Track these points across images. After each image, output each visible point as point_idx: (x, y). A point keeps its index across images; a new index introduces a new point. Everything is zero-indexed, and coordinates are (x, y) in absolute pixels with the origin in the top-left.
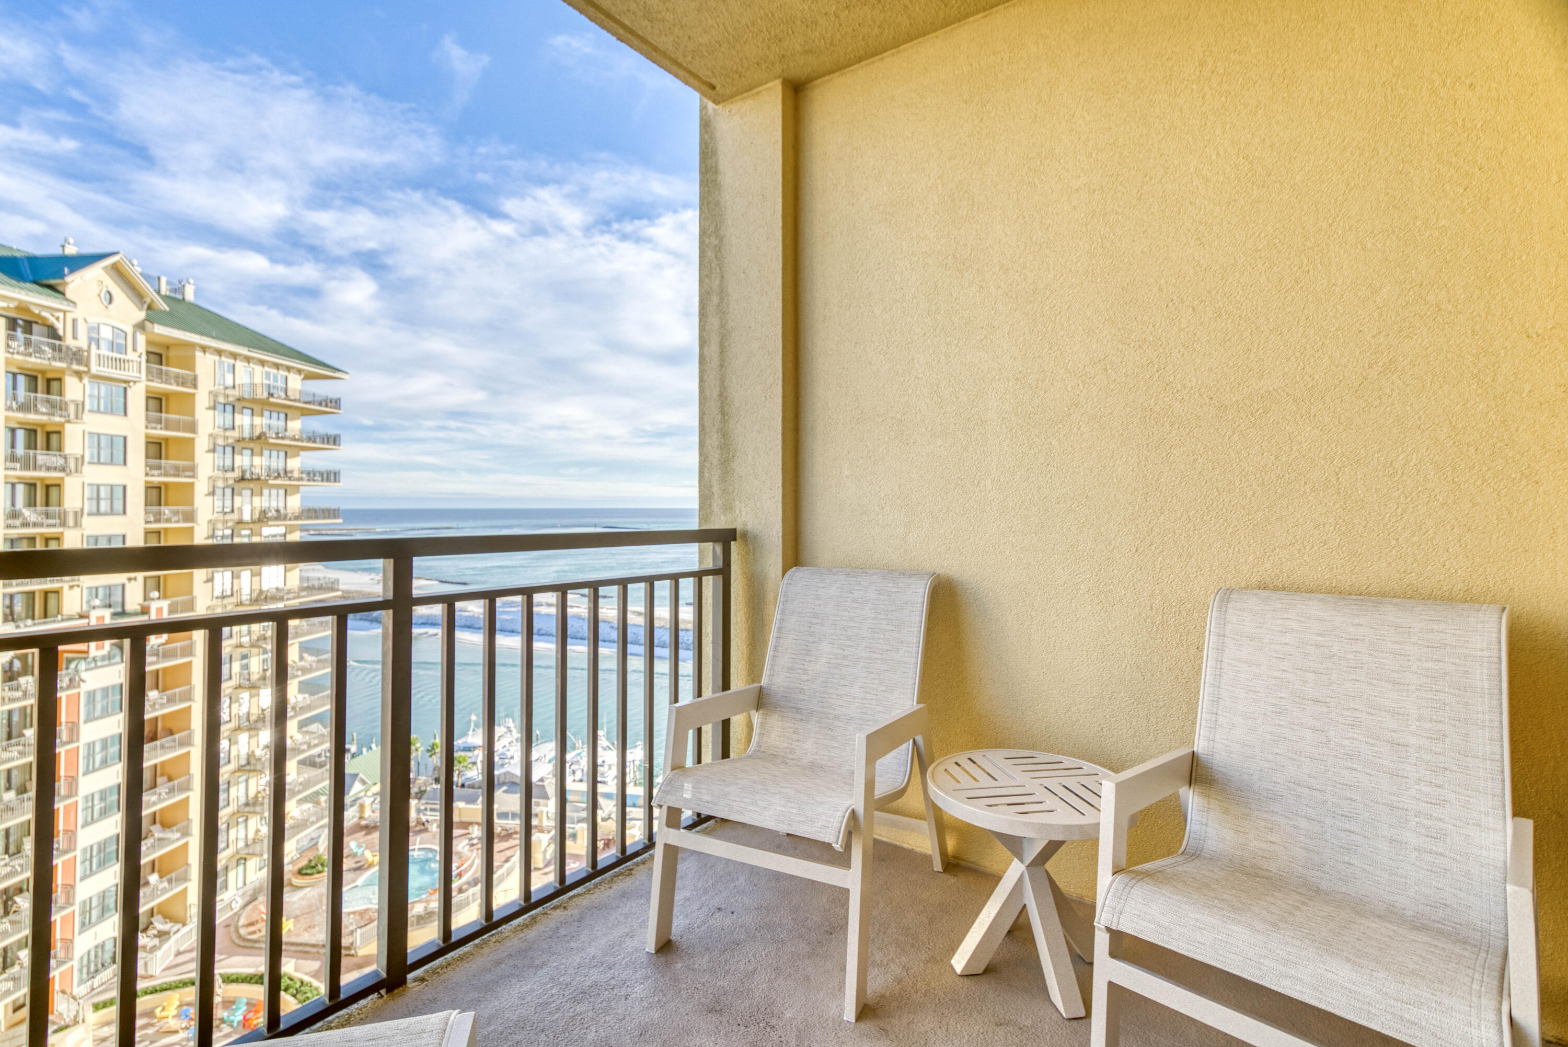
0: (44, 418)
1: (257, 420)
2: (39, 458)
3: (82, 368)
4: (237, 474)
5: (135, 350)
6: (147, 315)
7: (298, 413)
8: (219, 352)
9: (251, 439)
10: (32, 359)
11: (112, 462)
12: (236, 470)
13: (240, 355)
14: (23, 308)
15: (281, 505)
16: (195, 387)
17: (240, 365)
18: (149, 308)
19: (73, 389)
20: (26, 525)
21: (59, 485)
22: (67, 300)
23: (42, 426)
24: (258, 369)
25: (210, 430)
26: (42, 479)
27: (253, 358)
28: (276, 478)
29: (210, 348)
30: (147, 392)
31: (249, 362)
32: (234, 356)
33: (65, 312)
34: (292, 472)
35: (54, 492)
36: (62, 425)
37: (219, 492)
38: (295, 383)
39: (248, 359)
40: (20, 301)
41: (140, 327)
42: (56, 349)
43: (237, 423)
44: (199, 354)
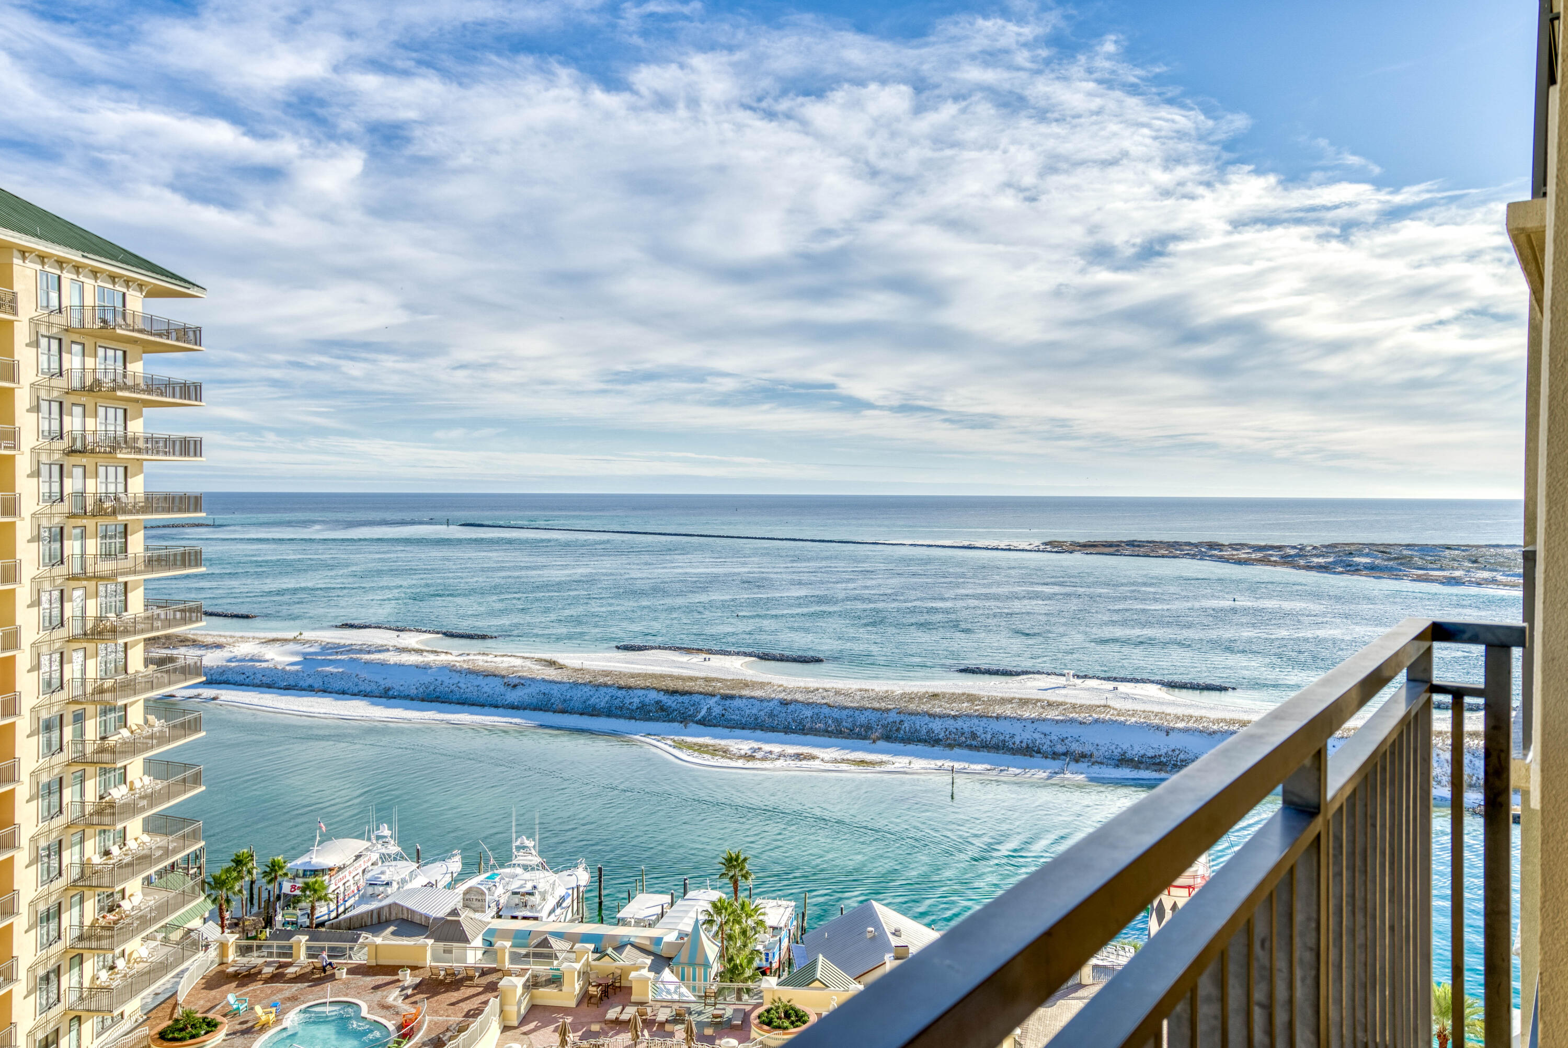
1: (90, 362)
4: (65, 444)
7: (140, 349)
8: (42, 258)
12: (65, 438)
13: (68, 261)
15: (121, 488)
16: (16, 314)
17: (67, 276)
24: (89, 283)
25: (33, 379)
27: (85, 266)
29: (32, 251)
32: (60, 263)
34: (135, 439)
37: (44, 470)
38: (136, 302)
39: (77, 268)
43: (66, 366)
44: (17, 261)
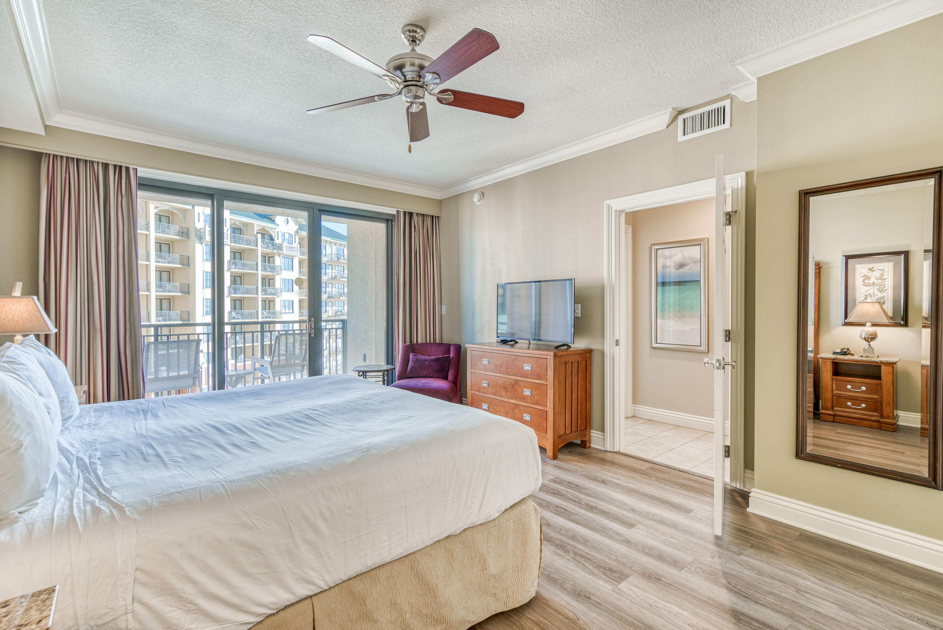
0: (268, 273)
2: (269, 290)
3: (282, 252)
5: (295, 243)
6: (299, 227)
9: (332, 278)
10: (268, 250)
11: (289, 291)
14: (263, 229)
18: (299, 224)
19: (278, 261)
20: (266, 317)
21: (274, 301)
22: (276, 224)
23: (267, 276)
26: (268, 298)
28: (342, 296)
30: (299, 260)
31: (331, 244)
33: (275, 229)
35: (271, 303)
36: (275, 276)
40: (263, 226)
41: (297, 232)
42: (273, 245)
